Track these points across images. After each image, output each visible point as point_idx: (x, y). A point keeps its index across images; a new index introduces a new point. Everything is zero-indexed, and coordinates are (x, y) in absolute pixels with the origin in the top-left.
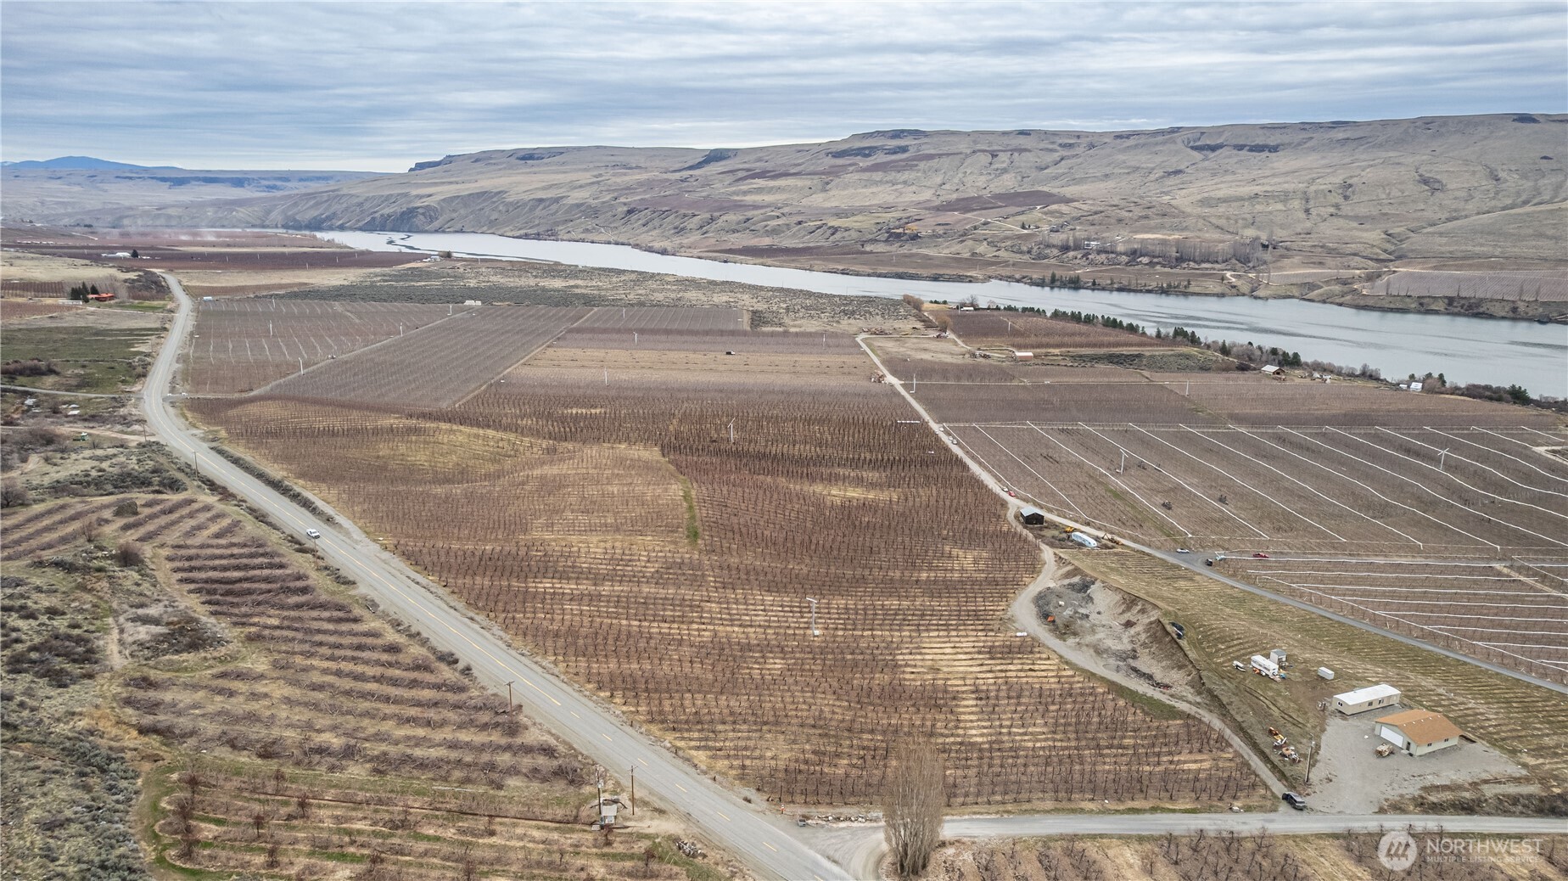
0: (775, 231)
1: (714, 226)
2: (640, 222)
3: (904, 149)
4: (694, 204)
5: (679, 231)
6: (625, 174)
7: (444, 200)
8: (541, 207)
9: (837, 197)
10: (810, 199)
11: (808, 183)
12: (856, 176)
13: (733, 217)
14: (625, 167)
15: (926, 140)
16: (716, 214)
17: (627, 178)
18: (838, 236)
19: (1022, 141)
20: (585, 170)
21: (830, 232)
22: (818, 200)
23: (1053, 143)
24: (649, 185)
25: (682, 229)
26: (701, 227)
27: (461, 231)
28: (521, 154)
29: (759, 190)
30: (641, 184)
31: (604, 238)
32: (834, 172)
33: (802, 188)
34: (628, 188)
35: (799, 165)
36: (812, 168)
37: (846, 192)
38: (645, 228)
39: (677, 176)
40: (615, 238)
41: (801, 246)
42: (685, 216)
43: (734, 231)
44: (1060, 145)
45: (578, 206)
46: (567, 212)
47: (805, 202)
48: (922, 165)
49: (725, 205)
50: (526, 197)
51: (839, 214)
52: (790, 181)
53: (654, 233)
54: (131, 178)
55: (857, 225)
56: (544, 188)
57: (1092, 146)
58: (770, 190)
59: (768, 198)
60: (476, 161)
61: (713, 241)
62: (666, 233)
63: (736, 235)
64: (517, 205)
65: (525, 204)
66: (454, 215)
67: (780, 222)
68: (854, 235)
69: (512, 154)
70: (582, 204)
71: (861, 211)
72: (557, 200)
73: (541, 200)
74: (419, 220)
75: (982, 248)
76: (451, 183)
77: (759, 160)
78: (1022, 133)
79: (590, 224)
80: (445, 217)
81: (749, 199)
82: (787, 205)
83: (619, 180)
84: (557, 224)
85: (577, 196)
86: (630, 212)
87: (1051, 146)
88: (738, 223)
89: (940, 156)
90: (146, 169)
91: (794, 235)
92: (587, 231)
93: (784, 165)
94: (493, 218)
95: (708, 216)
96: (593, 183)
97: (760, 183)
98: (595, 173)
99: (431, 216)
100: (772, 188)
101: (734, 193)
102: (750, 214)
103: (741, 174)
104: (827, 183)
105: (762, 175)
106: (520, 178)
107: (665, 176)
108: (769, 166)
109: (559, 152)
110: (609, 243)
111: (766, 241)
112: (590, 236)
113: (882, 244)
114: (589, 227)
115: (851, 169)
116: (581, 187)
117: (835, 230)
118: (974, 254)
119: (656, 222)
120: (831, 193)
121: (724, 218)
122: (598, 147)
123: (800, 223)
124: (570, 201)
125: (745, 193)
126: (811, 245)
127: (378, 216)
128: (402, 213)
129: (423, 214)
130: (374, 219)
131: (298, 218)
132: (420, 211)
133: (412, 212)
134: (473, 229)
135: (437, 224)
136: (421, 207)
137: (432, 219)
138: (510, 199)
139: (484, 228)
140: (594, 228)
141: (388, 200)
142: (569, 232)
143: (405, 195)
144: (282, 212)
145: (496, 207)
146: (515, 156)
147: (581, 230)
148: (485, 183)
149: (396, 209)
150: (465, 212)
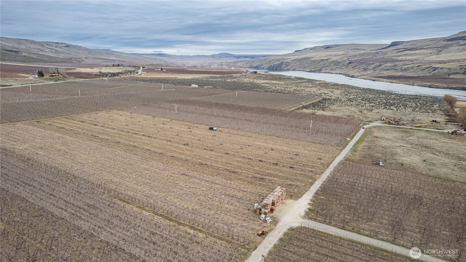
0: (405, 70)
1: (380, 68)
2: (352, 66)
4: (376, 61)
5: (365, 70)
6: (357, 52)
7: (293, 60)
8: (322, 62)
9: (444, 56)
10: (429, 57)
11: (430, 51)
12: (457, 48)
13: (389, 64)
14: (358, 49)
16: (382, 64)
17: (356, 53)
18: (436, 72)
20: (344, 51)
21: (433, 69)
22: (434, 58)
24: (363, 55)
25: (366, 69)
26: (374, 68)
27: (294, 70)
28: (325, 47)
29: (406, 55)
30: (360, 54)
31: (336, 72)
32: (446, 47)
33: (426, 54)
34: (355, 56)
35: (429, 45)
36: (435, 46)
37: (449, 54)
38: (353, 69)
39: (375, 52)
40: (340, 72)
41: (416, 76)
42: (369, 64)
43: (387, 70)
45: (334, 61)
46: (329, 64)
47: (425, 59)
49: (389, 60)
50: (318, 59)
51: (440, 62)
52: (422, 51)
53: (355, 71)
54: (228, 57)
55: (448, 67)
56: (326, 56)
59: (408, 58)
60: (311, 49)
61: (376, 73)
62: (360, 71)
63: (388, 71)
64: (314, 62)
65: (317, 61)
66: (295, 65)
67: (409, 66)
68: (445, 71)
69: (322, 47)
70: (335, 61)
71: (453, 61)
72: (327, 60)
73: (323, 60)
74: (283, 66)
76: (299, 55)
77: (412, 45)
79: (335, 67)
80: (292, 65)
81: (400, 58)
82: (417, 60)
83: (353, 53)
84: (323, 67)
85: (334, 59)
86: (349, 63)
88: (391, 66)
90: (232, 55)
91: (414, 71)
92: (332, 69)
93: (422, 46)
94: (305, 66)
95: (379, 64)
96: (343, 54)
97: (408, 52)
98: (347, 51)
99: (287, 65)
100: (412, 54)
101: (394, 56)
102: (396, 63)
103: (401, 50)
104: (440, 51)
105: (411, 49)
106: (320, 53)
107: (371, 52)
108: (415, 47)
109: (339, 46)
110: (337, 74)
111: (400, 74)
112: (332, 72)
113: (460, 75)
115: (455, 45)
116: (339, 55)
117: (436, 68)
119: (357, 67)
120: (441, 55)
121: (385, 65)
122: (352, 44)
123: (419, 66)
124: (332, 60)
125: (399, 56)
126: (421, 75)
127: (273, 65)
128: (279, 64)
129: (285, 64)
130: (271, 66)
131: (253, 65)
132: (284, 63)
133: (282, 63)
134: (298, 69)
135: (288, 67)
136: (285, 62)
137: (287, 66)
138: (313, 59)
139: (301, 69)
140: (335, 69)
141: (278, 60)
142: (326, 70)
143: (283, 59)
144: (250, 64)
145: (307, 62)
146: (324, 47)
147: (330, 69)
148: (309, 55)
149: (278, 63)
150: (298, 64)
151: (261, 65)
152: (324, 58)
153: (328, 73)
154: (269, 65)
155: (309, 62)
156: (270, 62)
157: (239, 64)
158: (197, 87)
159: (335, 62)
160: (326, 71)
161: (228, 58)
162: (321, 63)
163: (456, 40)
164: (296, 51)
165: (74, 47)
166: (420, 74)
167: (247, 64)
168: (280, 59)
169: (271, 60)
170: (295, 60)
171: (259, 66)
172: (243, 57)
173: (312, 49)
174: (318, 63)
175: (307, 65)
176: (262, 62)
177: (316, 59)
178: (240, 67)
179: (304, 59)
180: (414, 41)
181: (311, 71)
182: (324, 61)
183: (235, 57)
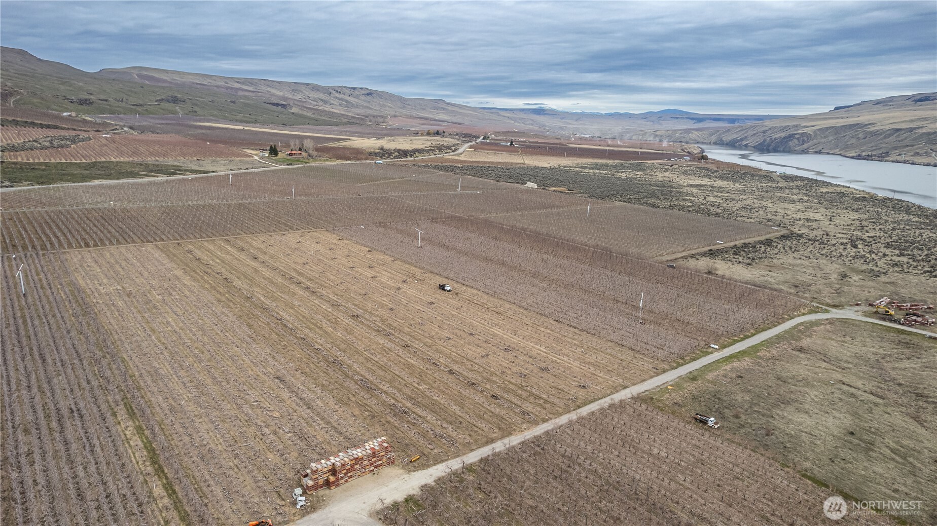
7: (820, 130)
8: (895, 135)
27: (819, 152)
28: (918, 98)
31: (927, 160)
45: (929, 134)
46: (913, 139)
50: (887, 127)
54: (677, 118)
56: (912, 121)
64: (875, 134)
65: (884, 133)
66: (823, 140)
69: (910, 98)
70: (933, 133)
72: (911, 130)
73: (900, 130)
76: (838, 118)
79: (928, 148)
80: (815, 141)
84: (895, 148)
90: (687, 113)
92: (917, 154)
94: (849, 143)
106: (898, 114)
110: (928, 165)
112: (917, 159)
114: (921, 152)
124: (924, 130)
127: (769, 139)
128: (784, 138)
129: (798, 139)
130: (765, 141)
131: (723, 139)
132: (797, 136)
133: (791, 137)
134: (827, 151)
135: (805, 146)
136: (798, 134)
137: (804, 142)
138: (872, 129)
139: (838, 150)
140: (926, 153)
141: (783, 129)
142: (900, 155)
143: (797, 126)
144: (719, 135)
145: (856, 135)
146: (913, 99)
147: (912, 153)
148: (864, 118)
149: (783, 135)
150: (830, 138)
151: (742, 140)
152: (904, 126)
153: (905, 162)
154: (759, 140)
155: (860, 136)
156: (764, 132)
157: (694, 135)
158: (536, 187)
159: (932, 136)
160: (899, 158)
161: (676, 120)
162: (892, 138)
164: (836, 109)
165: (380, 95)
167: (713, 134)
168: (789, 126)
169: (767, 128)
170: (827, 129)
171: (739, 141)
172: (710, 119)
173: (878, 102)
174: (885, 137)
175: (853, 141)
176: (747, 132)
177: (882, 128)
178: (696, 140)
179: (850, 128)
181: (859, 155)
182: (903, 132)
183: (693, 119)
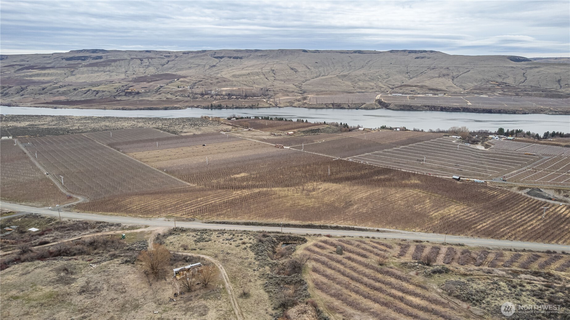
0: (64, 93)
3: (101, 58)
4: (3, 81)
15: (108, 54)
18: (100, 94)
19: (148, 54)
21: (95, 93)
23: (162, 55)
29: (38, 75)
32: (75, 67)
33: (61, 74)
41: (83, 99)
44: (165, 56)
48: (113, 64)
55: (105, 89)
57: (177, 57)
58: (44, 75)
68: (107, 93)
71: (101, 83)
75: (169, 96)
78: (147, 51)
87: (162, 57)
88: (40, 90)
89: (119, 60)
97: (36, 71)
101: (25, 76)
104: (72, 72)
113: (124, 97)
115: (80, 66)
117: (97, 92)
118: (167, 98)
123: (75, 89)
125: (31, 76)
163: (75, 59)
166: (86, 98)
180: (21, 55)
